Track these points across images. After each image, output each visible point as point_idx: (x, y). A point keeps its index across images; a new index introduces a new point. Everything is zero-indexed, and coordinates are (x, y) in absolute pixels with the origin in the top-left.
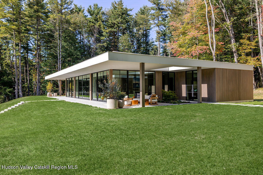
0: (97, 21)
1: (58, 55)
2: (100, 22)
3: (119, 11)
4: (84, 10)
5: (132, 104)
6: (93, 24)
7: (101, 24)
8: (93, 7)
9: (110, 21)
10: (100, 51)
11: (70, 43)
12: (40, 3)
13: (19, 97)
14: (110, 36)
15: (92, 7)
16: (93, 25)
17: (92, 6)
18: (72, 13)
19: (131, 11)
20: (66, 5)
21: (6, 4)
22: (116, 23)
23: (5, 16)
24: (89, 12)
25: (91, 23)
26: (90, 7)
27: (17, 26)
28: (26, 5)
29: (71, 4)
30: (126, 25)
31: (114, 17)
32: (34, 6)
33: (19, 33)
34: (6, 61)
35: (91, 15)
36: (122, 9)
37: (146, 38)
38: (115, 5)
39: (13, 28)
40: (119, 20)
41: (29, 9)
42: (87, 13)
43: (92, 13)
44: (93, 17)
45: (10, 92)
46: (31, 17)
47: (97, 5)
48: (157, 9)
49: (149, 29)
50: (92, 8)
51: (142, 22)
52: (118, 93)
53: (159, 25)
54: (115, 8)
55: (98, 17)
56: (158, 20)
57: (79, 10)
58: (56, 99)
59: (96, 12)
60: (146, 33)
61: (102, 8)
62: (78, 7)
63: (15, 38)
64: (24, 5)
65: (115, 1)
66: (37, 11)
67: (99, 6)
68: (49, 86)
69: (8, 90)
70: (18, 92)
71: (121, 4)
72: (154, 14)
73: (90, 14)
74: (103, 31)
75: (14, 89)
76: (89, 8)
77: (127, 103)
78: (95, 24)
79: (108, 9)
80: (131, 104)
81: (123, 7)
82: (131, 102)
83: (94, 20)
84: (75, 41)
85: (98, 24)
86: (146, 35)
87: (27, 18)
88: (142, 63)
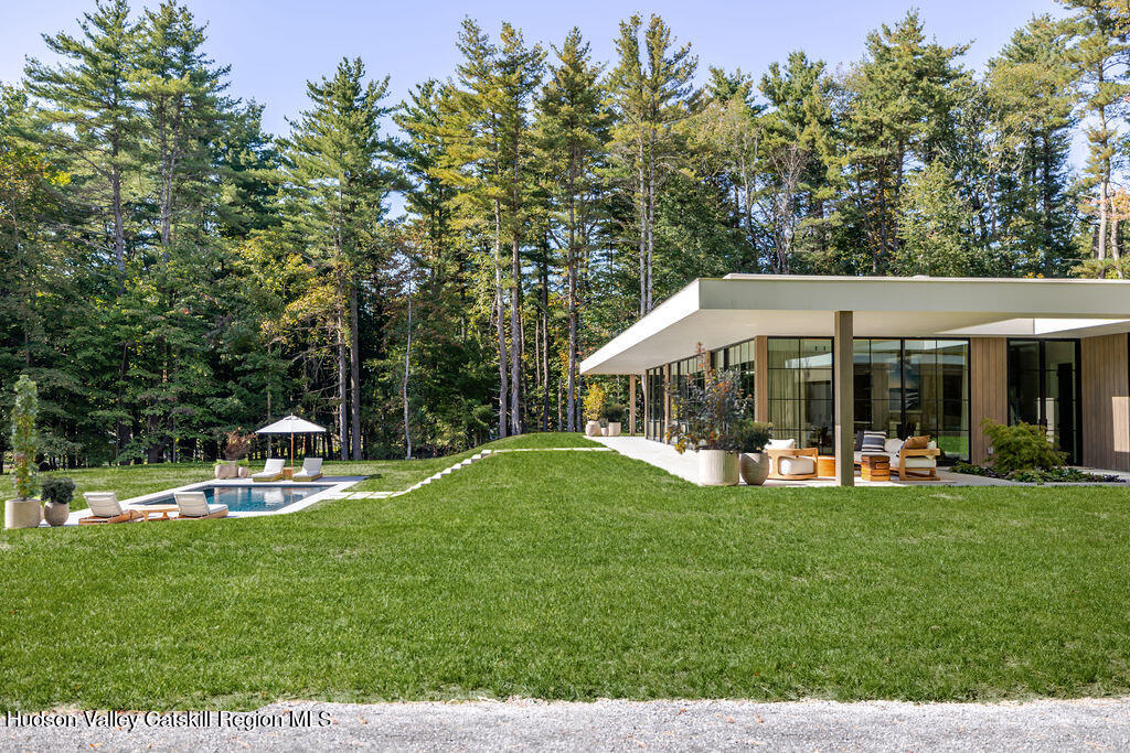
0: (803, 125)
1: (642, 279)
2: (814, 128)
3: (901, 65)
4: (748, 86)
5: (819, 471)
6: (783, 139)
7: (817, 137)
8: (785, 67)
9: (860, 116)
10: (813, 250)
11: (689, 226)
12: (581, 91)
13: (509, 433)
14: (864, 176)
15: (780, 68)
16: (783, 145)
17: (783, 62)
18: (693, 108)
19: (962, 53)
20: (669, 84)
21: (472, 115)
22: (886, 120)
23: (469, 155)
24: (769, 90)
25: (775, 134)
26: (774, 69)
27: (504, 186)
28: (537, 107)
29: (689, 73)
30: (933, 123)
31: (877, 95)
32: (562, 104)
33: (514, 206)
34: (476, 308)
35: (777, 102)
36: (915, 54)
37: (1047, 170)
38: (885, 42)
39: (494, 194)
40: (903, 104)
41: (545, 118)
42: (760, 99)
43: (779, 92)
44: (783, 110)
45: (484, 417)
46: (548, 145)
47: (803, 57)
48: (1090, 25)
49: (1065, 126)
50: (783, 73)
51: (1012, 100)
52: (741, 425)
53: (1100, 100)
54: (884, 55)
55: (805, 106)
56: (1101, 79)
57: (730, 89)
58: (597, 445)
59: (797, 86)
60: (1047, 148)
61: (821, 65)
62: (729, 79)
63: (500, 228)
64: (530, 106)
65: (883, 25)
66: (570, 123)
67: (812, 58)
68: (593, 400)
69: (479, 409)
70: (508, 417)
71: (912, 30)
72: (1076, 56)
73: (774, 99)
74: (826, 163)
75: (497, 407)
76: (770, 75)
77: (793, 466)
78: (793, 138)
79: (852, 64)
80: (815, 472)
81: (924, 43)
82: (815, 465)
83: (787, 124)
84: (709, 215)
85: (804, 137)
86: (1046, 156)
87: (537, 151)
88: (841, 312)
